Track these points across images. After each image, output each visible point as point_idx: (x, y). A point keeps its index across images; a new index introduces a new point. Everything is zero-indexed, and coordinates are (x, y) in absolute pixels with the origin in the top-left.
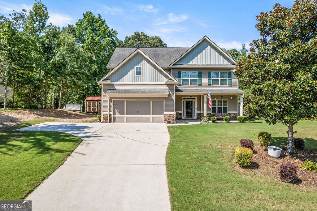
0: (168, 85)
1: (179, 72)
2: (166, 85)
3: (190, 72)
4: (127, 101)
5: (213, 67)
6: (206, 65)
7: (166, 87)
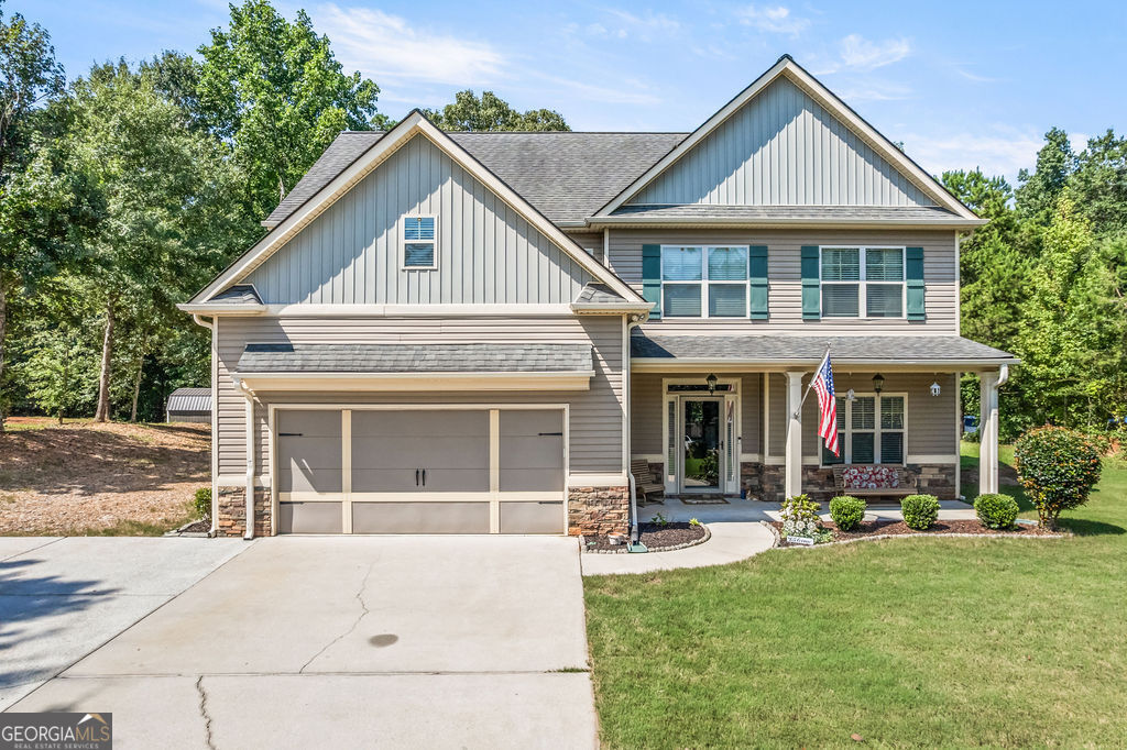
0: (589, 320)
1: (646, 248)
2: (577, 322)
3: (705, 248)
4: (354, 412)
5: (829, 218)
6: (791, 209)
7: (578, 335)
